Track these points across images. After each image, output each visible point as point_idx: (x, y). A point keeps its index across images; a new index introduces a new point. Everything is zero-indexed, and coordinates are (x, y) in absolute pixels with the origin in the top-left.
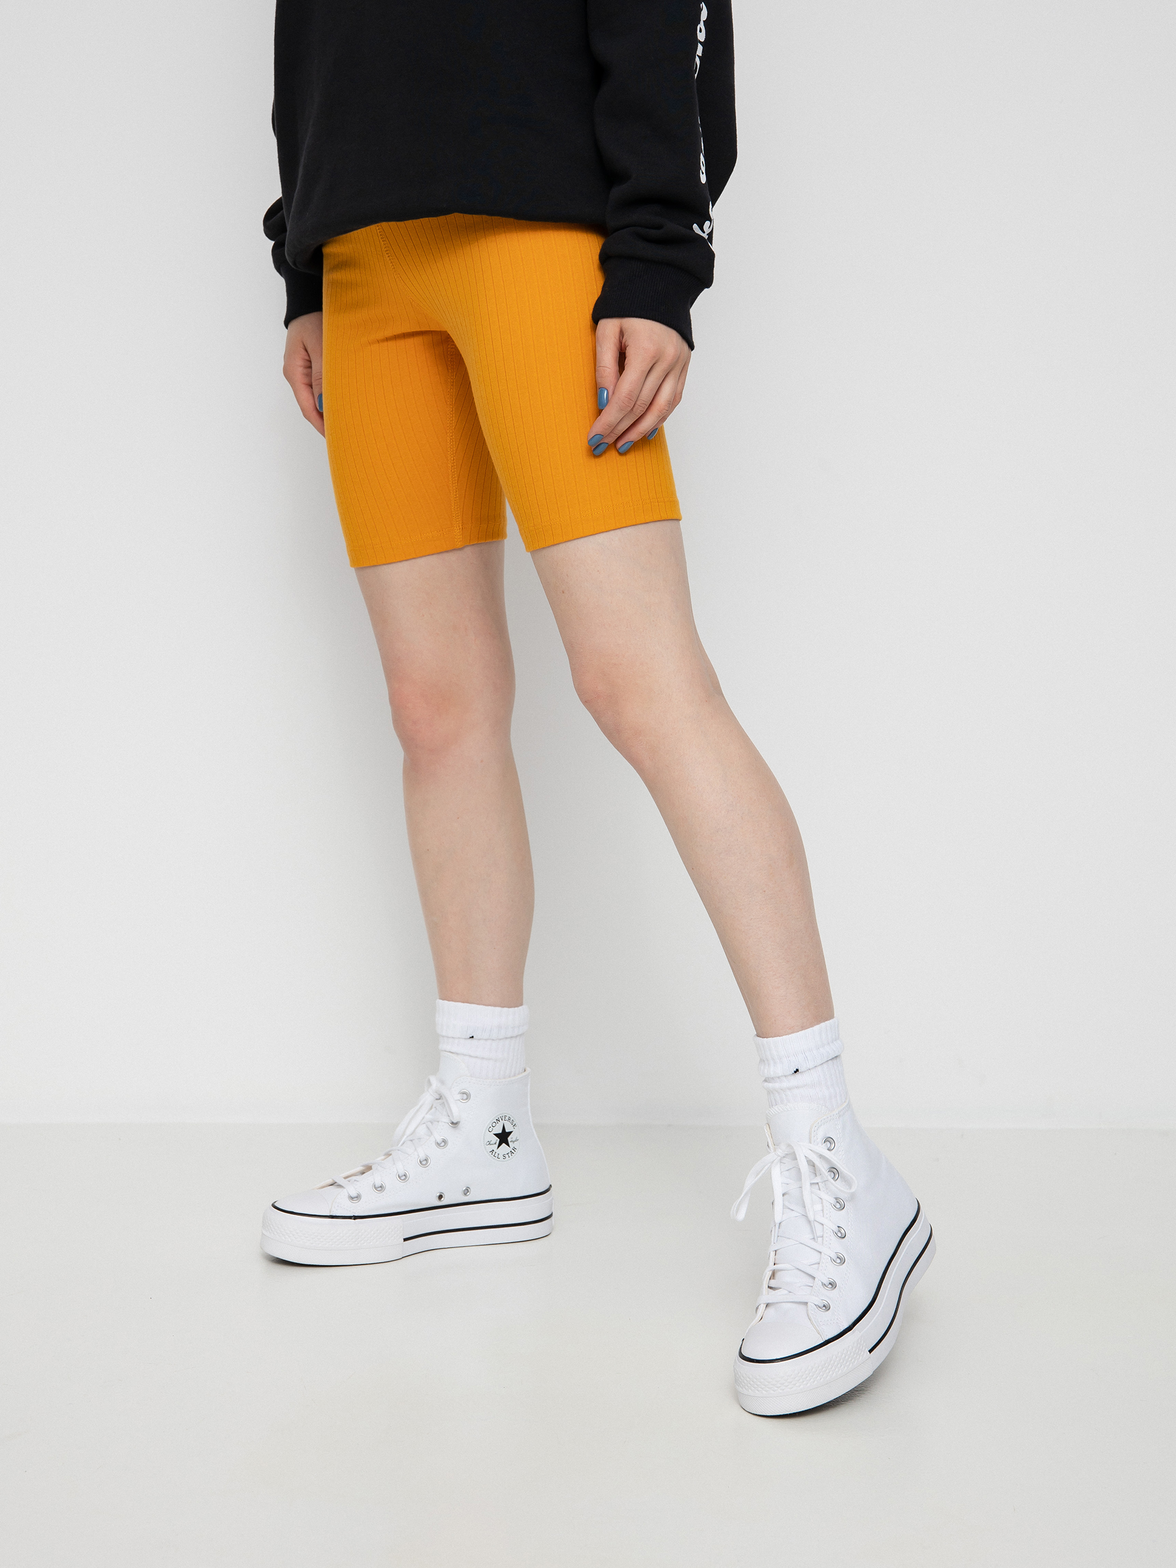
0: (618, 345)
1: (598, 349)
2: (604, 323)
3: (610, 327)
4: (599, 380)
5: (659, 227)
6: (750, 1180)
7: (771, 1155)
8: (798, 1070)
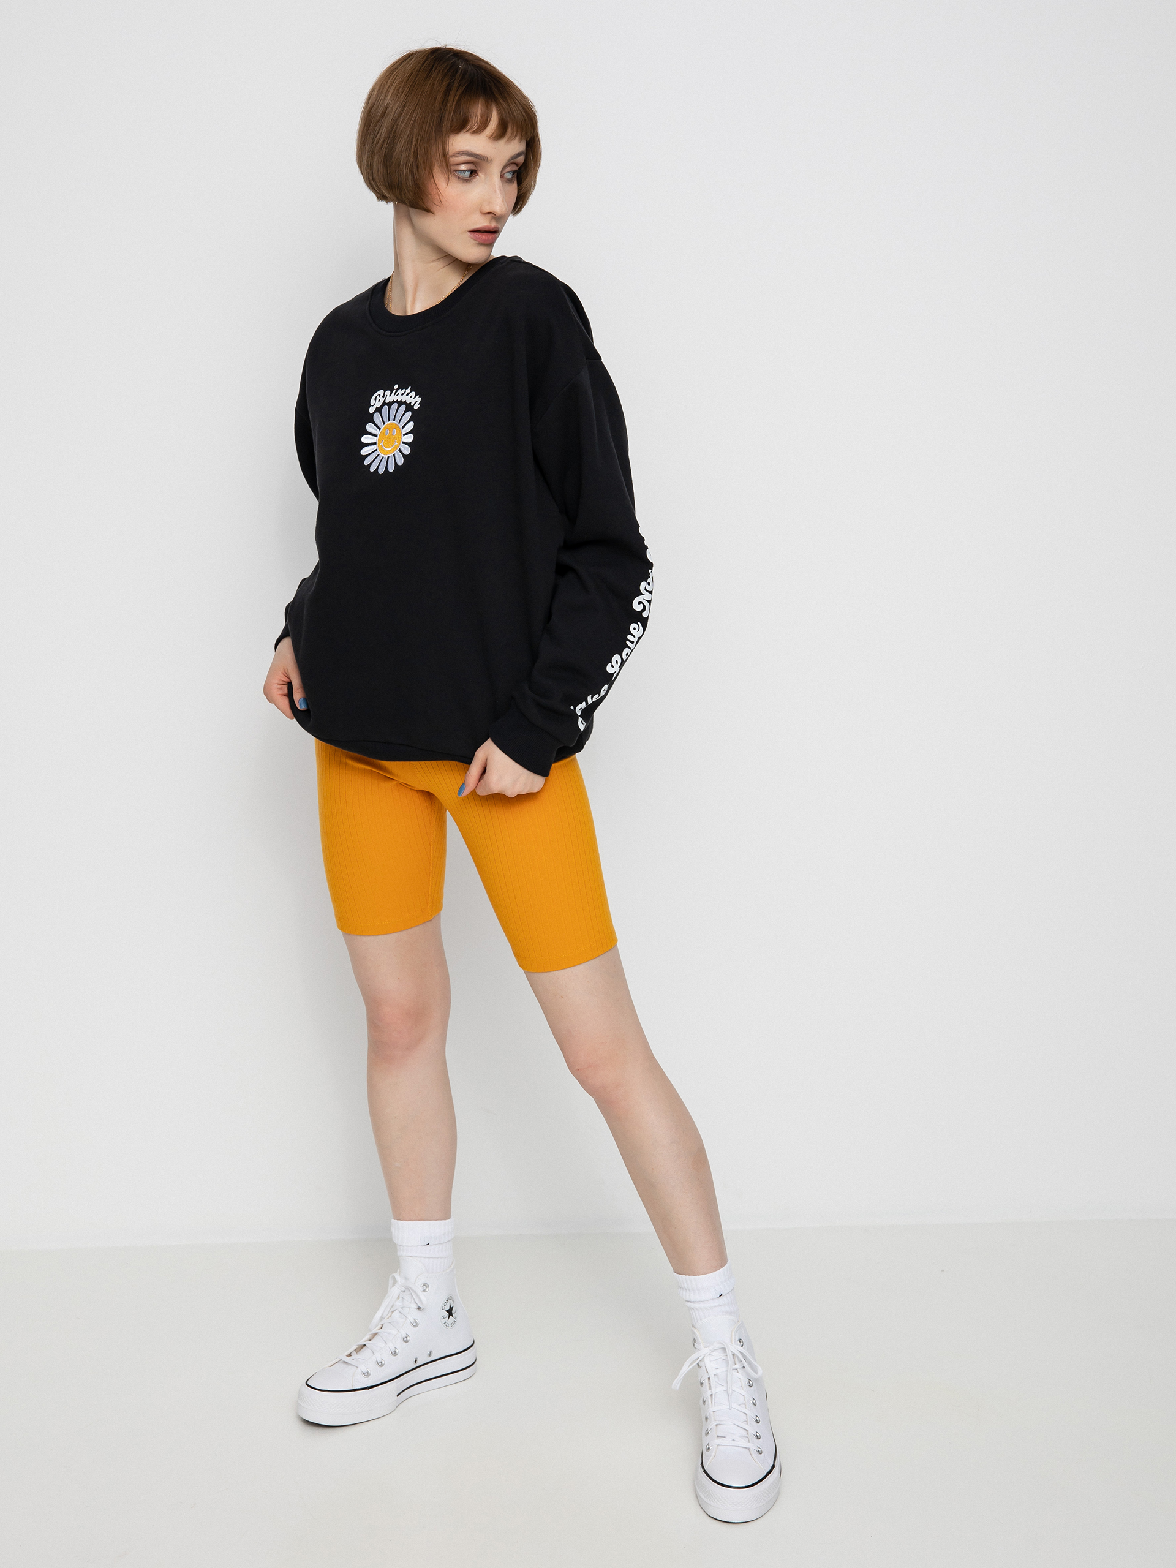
6: (685, 1369)
7: (703, 1351)
8: (722, 1295)
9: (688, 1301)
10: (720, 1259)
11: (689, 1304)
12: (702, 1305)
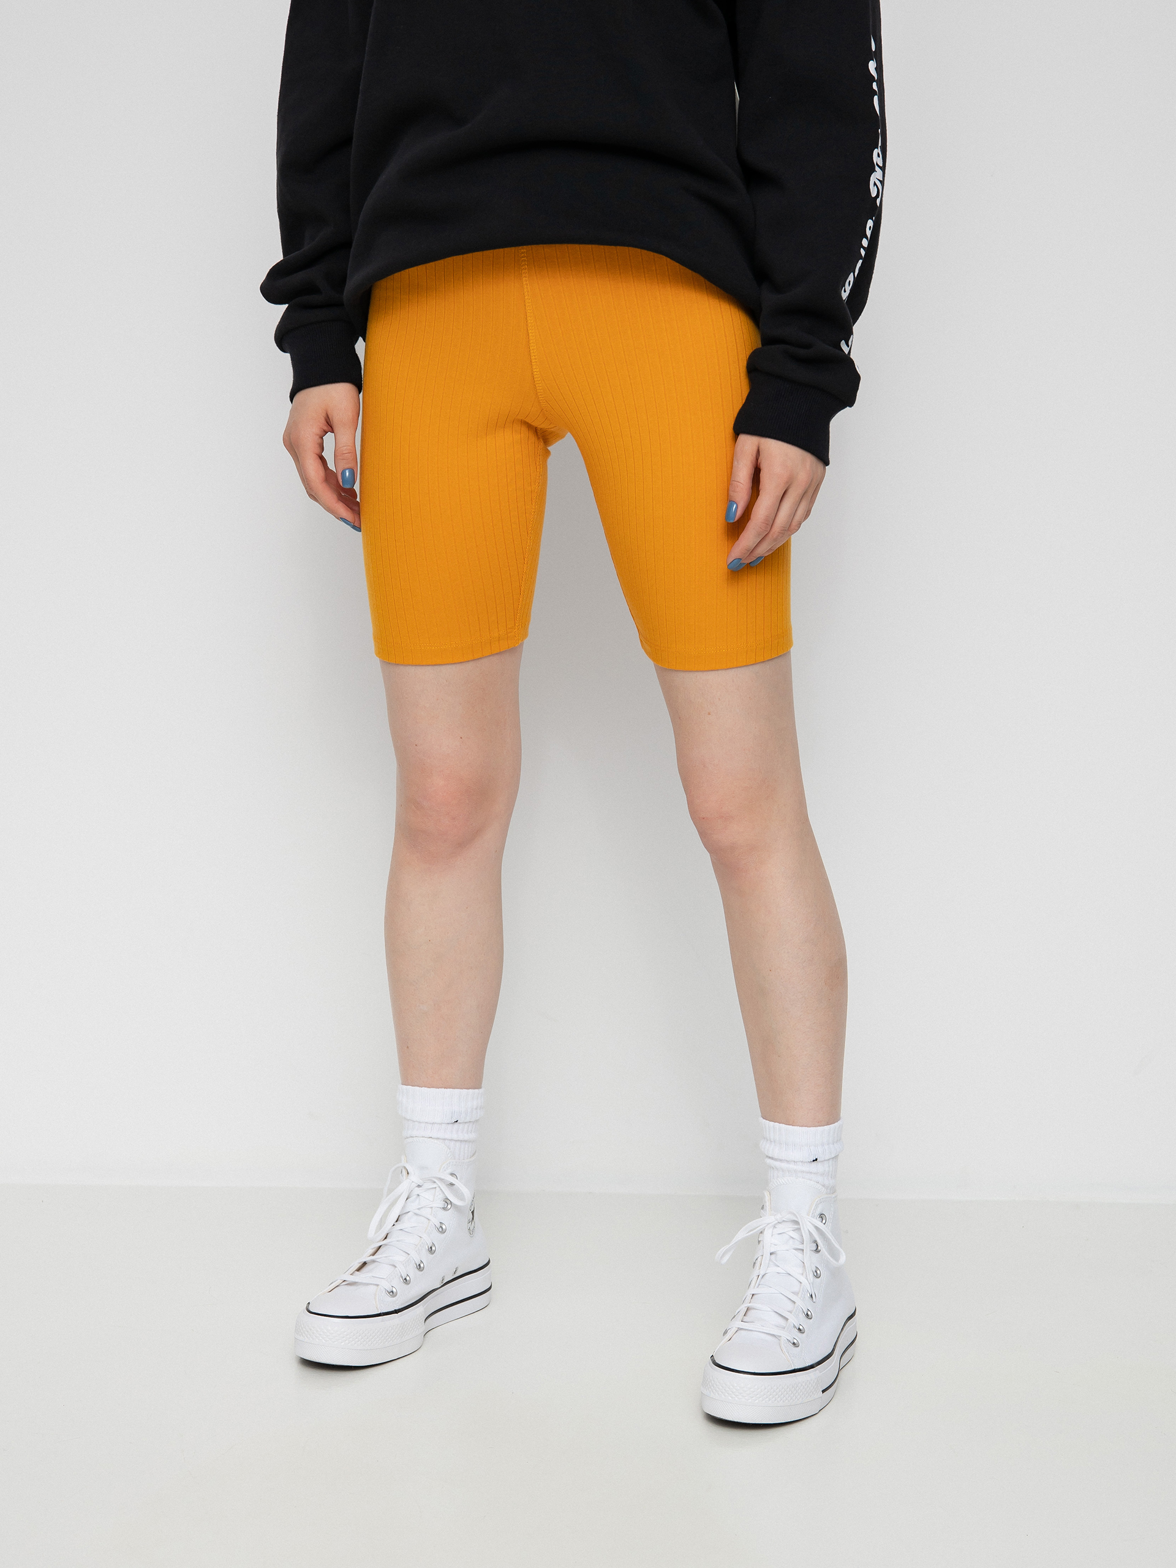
0: (754, 462)
1: (735, 463)
2: (743, 438)
3: (749, 443)
4: (731, 493)
5: (808, 346)
6: (741, 1235)
7: (768, 1218)
8: (816, 1159)
9: (770, 1158)
10: (830, 1112)
11: (769, 1161)
12: (784, 1165)
